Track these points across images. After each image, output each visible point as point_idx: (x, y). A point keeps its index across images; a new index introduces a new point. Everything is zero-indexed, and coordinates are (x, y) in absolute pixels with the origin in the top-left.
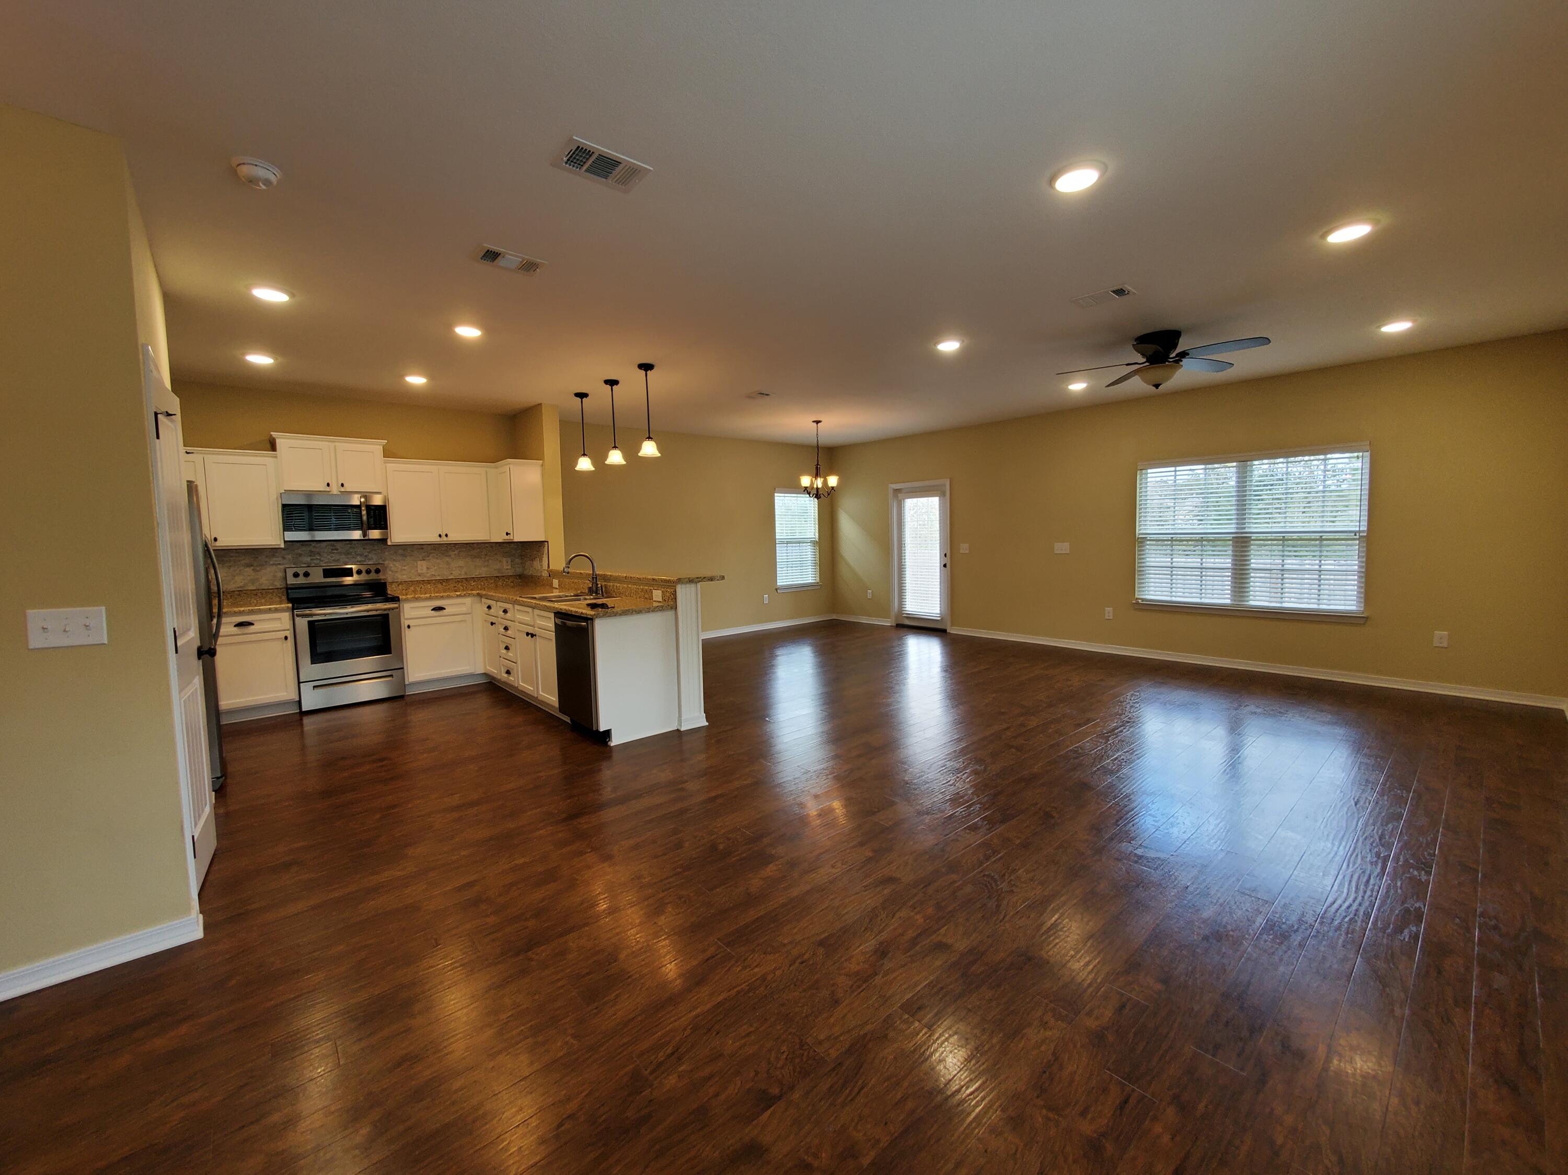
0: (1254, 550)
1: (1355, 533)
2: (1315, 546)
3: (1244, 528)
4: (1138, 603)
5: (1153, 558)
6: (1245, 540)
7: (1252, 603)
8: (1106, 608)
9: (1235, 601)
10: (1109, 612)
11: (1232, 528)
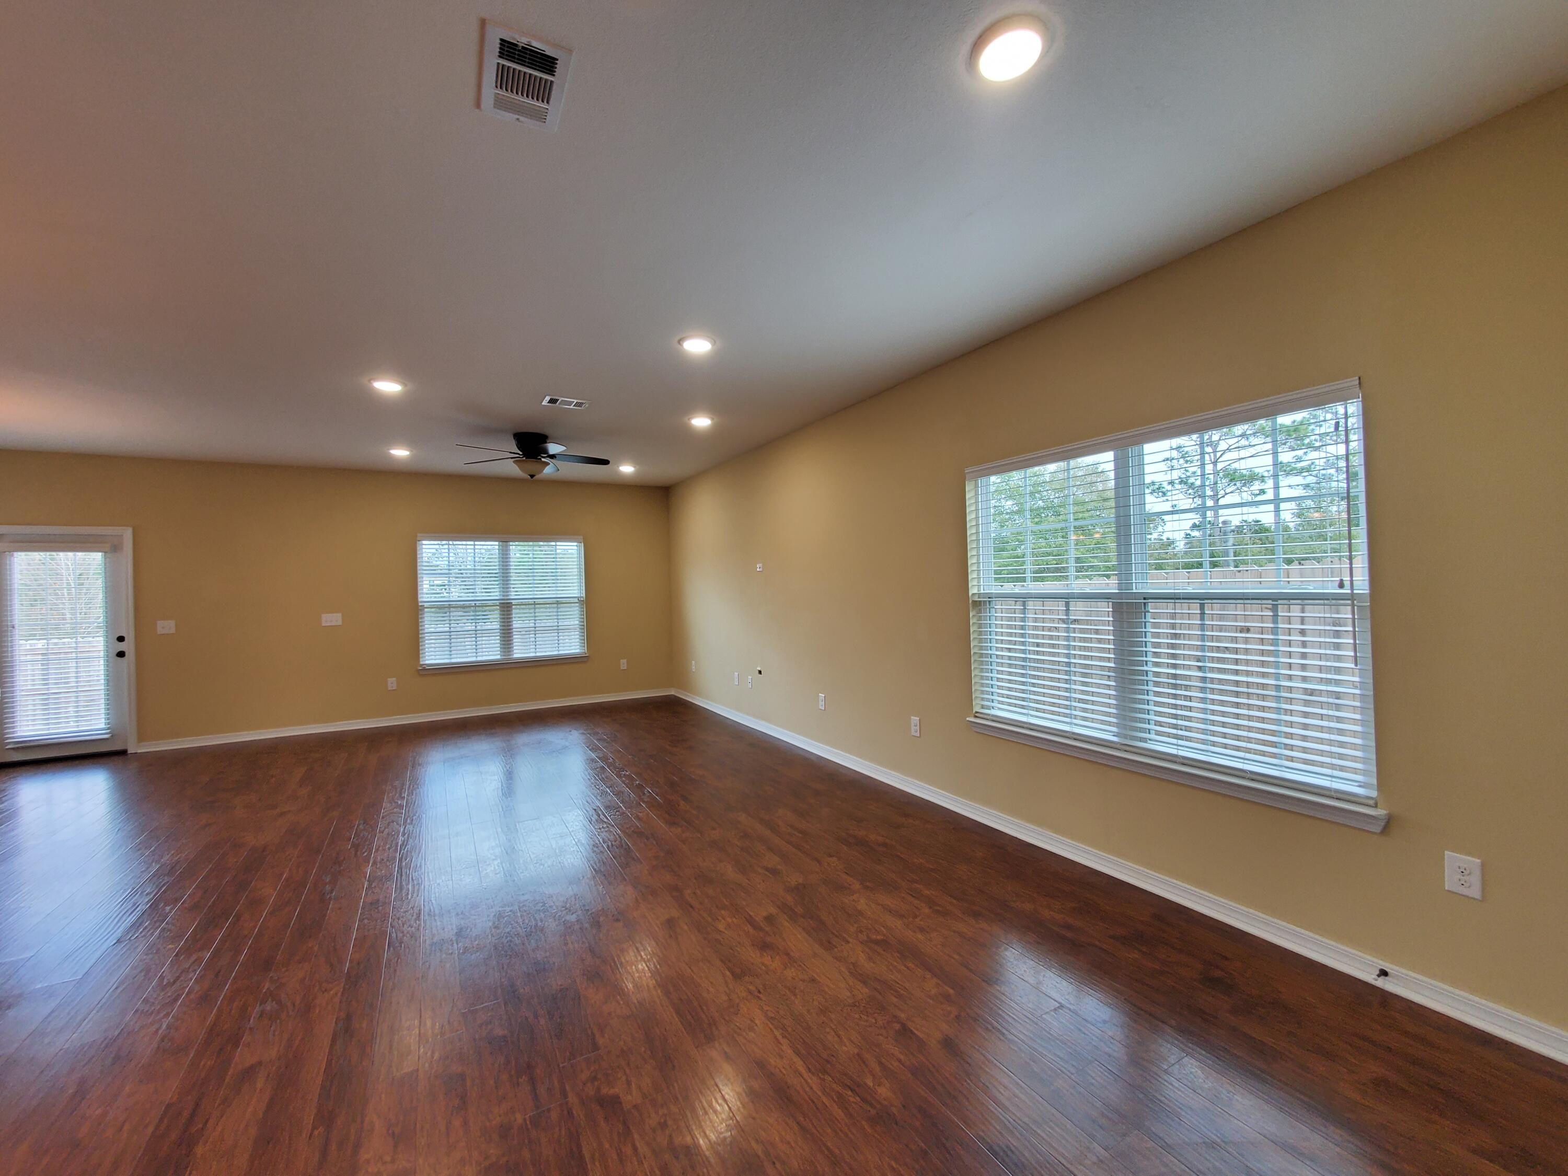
0: (515, 612)
1: (578, 598)
2: (554, 608)
3: (508, 596)
4: (424, 669)
5: (430, 625)
6: (508, 605)
7: (516, 656)
8: (389, 679)
9: (504, 656)
10: (392, 683)
11: (496, 594)
